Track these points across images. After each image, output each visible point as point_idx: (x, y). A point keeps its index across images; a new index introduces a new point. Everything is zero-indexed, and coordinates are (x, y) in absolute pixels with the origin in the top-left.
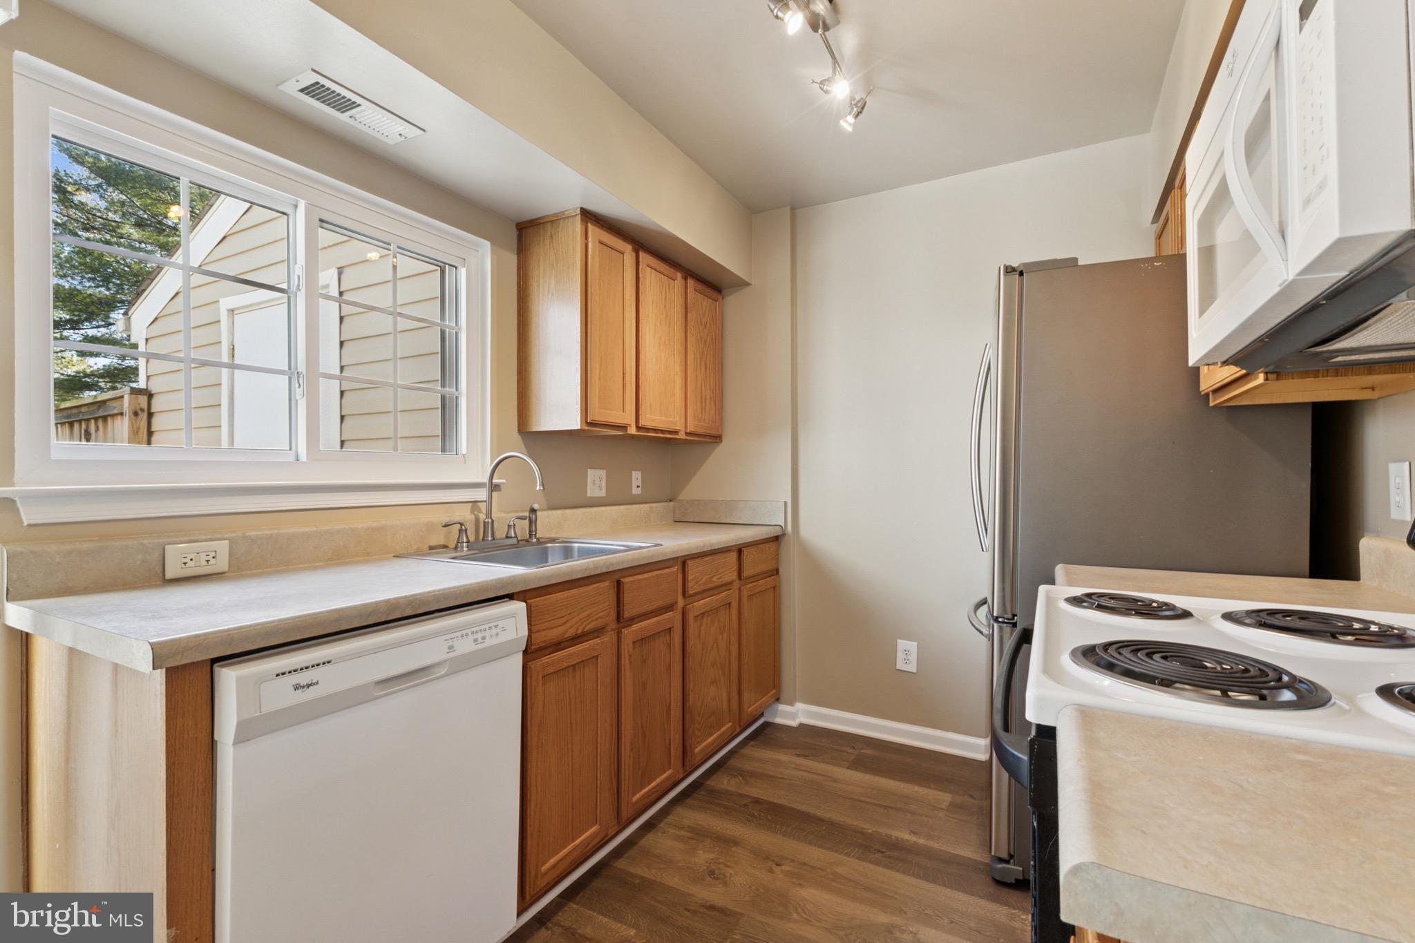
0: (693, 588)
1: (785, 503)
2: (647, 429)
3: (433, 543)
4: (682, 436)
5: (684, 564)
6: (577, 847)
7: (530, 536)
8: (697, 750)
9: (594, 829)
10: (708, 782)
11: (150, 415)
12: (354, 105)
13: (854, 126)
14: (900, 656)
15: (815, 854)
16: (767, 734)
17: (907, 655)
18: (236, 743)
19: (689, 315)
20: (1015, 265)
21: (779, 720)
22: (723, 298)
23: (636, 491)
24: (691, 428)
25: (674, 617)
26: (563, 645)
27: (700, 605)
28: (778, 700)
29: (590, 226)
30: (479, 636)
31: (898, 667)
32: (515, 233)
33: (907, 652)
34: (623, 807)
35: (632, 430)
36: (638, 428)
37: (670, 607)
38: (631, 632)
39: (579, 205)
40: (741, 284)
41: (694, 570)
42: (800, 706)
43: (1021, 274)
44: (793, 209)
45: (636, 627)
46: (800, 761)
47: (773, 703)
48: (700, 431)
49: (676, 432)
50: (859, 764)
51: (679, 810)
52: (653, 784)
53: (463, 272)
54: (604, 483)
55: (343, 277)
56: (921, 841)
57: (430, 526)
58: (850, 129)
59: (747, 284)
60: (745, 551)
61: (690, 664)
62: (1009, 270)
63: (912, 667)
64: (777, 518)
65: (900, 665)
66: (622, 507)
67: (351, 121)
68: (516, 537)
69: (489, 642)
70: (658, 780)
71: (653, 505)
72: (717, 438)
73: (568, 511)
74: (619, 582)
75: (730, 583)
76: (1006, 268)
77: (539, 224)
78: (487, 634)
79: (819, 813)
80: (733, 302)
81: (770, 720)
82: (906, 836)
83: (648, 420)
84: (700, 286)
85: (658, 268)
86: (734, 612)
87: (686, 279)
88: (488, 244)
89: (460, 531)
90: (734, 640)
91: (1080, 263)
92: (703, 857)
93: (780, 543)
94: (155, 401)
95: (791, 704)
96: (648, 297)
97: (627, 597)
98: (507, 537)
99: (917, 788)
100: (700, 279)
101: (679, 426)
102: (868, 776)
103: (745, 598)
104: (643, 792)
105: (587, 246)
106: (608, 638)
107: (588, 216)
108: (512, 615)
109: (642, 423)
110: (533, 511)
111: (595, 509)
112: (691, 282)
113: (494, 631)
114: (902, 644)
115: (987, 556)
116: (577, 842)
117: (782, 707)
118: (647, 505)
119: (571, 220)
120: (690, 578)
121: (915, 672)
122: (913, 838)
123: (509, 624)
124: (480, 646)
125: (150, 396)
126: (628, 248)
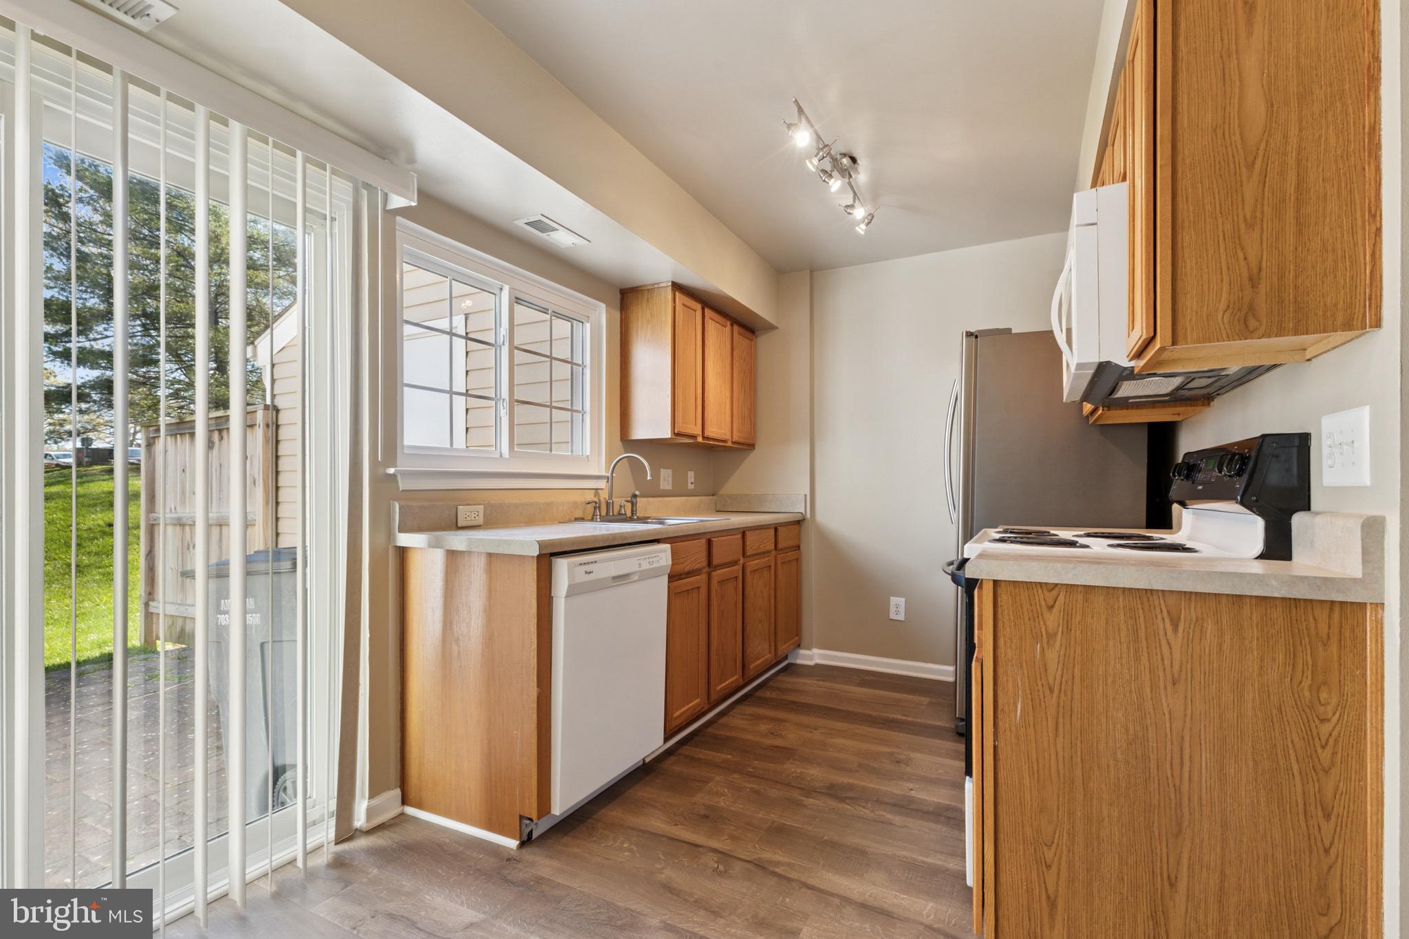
0: (749, 552)
1: (805, 495)
2: (708, 439)
3: (577, 516)
4: (729, 444)
5: (744, 534)
6: (690, 708)
7: (632, 514)
8: (752, 667)
9: (697, 701)
10: (757, 694)
11: (278, 426)
12: (554, 230)
13: (866, 231)
14: (892, 609)
15: (839, 725)
16: (791, 669)
17: (897, 607)
18: (567, 597)
19: (735, 353)
20: (972, 331)
21: (799, 661)
22: (756, 338)
23: (691, 487)
24: (736, 438)
25: (738, 568)
26: (683, 576)
27: (753, 564)
28: (799, 646)
29: (677, 293)
30: (651, 560)
31: (891, 617)
32: (619, 296)
33: (897, 606)
34: (712, 691)
35: (700, 439)
36: (704, 437)
37: (735, 563)
38: (717, 575)
39: (671, 280)
40: (770, 328)
41: (750, 537)
42: (815, 651)
43: (976, 337)
44: (811, 272)
45: (719, 572)
46: (821, 683)
47: (795, 649)
48: (741, 440)
49: (725, 441)
50: (863, 684)
51: (740, 707)
52: (727, 682)
53: (588, 326)
54: (670, 479)
55: (468, 322)
56: (910, 719)
57: (575, 504)
58: (862, 233)
59: (777, 328)
60: (780, 530)
61: (748, 604)
62: (969, 334)
63: (901, 617)
64: (799, 508)
65: (893, 616)
66: (684, 498)
67: (547, 238)
68: (625, 514)
69: (655, 565)
70: (730, 680)
71: (703, 498)
72: (751, 446)
73: (650, 499)
74: (709, 542)
75: (769, 552)
76: (967, 333)
77: (638, 291)
78: (654, 559)
79: (839, 707)
80: (763, 340)
81: (794, 662)
82: (899, 717)
83: (712, 431)
84: (742, 330)
85: (715, 318)
86: (773, 572)
87: (732, 325)
88: (603, 306)
89: (595, 508)
90: (772, 592)
91: (1013, 332)
92: (763, 727)
93: (801, 526)
94: (281, 415)
95: (809, 649)
96: (710, 341)
97: (715, 550)
98: (619, 514)
99: (905, 695)
100: (743, 325)
101: (728, 437)
102: (870, 690)
103: (779, 563)
104: (722, 686)
105: (675, 307)
106: (703, 577)
107: (677, 287)
108: (664, 551)
109: (706, 434)
110: (635, 496)
111: (667, 499)
112: (736, 328)
113: (657, 559)
114: (894, 600)
115: (954, 527)
116: (690, 705)
117: (802, 652)
118: (698, 498)
119: (663, 289)
120: (748, 544)
121: (903, 619)
122: (904, 718)
123: (662, 555)
124: (651, 566)
125: (278, 411)
126: (698, 307)
